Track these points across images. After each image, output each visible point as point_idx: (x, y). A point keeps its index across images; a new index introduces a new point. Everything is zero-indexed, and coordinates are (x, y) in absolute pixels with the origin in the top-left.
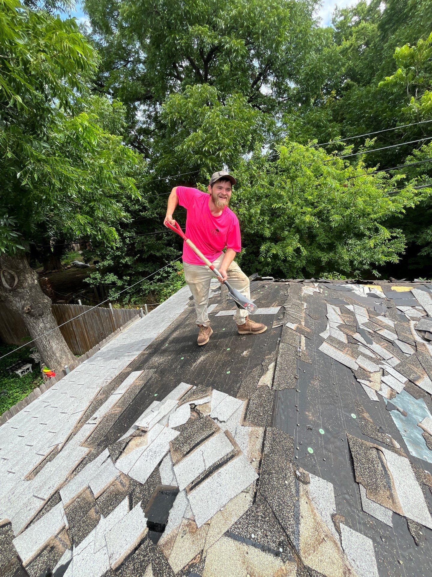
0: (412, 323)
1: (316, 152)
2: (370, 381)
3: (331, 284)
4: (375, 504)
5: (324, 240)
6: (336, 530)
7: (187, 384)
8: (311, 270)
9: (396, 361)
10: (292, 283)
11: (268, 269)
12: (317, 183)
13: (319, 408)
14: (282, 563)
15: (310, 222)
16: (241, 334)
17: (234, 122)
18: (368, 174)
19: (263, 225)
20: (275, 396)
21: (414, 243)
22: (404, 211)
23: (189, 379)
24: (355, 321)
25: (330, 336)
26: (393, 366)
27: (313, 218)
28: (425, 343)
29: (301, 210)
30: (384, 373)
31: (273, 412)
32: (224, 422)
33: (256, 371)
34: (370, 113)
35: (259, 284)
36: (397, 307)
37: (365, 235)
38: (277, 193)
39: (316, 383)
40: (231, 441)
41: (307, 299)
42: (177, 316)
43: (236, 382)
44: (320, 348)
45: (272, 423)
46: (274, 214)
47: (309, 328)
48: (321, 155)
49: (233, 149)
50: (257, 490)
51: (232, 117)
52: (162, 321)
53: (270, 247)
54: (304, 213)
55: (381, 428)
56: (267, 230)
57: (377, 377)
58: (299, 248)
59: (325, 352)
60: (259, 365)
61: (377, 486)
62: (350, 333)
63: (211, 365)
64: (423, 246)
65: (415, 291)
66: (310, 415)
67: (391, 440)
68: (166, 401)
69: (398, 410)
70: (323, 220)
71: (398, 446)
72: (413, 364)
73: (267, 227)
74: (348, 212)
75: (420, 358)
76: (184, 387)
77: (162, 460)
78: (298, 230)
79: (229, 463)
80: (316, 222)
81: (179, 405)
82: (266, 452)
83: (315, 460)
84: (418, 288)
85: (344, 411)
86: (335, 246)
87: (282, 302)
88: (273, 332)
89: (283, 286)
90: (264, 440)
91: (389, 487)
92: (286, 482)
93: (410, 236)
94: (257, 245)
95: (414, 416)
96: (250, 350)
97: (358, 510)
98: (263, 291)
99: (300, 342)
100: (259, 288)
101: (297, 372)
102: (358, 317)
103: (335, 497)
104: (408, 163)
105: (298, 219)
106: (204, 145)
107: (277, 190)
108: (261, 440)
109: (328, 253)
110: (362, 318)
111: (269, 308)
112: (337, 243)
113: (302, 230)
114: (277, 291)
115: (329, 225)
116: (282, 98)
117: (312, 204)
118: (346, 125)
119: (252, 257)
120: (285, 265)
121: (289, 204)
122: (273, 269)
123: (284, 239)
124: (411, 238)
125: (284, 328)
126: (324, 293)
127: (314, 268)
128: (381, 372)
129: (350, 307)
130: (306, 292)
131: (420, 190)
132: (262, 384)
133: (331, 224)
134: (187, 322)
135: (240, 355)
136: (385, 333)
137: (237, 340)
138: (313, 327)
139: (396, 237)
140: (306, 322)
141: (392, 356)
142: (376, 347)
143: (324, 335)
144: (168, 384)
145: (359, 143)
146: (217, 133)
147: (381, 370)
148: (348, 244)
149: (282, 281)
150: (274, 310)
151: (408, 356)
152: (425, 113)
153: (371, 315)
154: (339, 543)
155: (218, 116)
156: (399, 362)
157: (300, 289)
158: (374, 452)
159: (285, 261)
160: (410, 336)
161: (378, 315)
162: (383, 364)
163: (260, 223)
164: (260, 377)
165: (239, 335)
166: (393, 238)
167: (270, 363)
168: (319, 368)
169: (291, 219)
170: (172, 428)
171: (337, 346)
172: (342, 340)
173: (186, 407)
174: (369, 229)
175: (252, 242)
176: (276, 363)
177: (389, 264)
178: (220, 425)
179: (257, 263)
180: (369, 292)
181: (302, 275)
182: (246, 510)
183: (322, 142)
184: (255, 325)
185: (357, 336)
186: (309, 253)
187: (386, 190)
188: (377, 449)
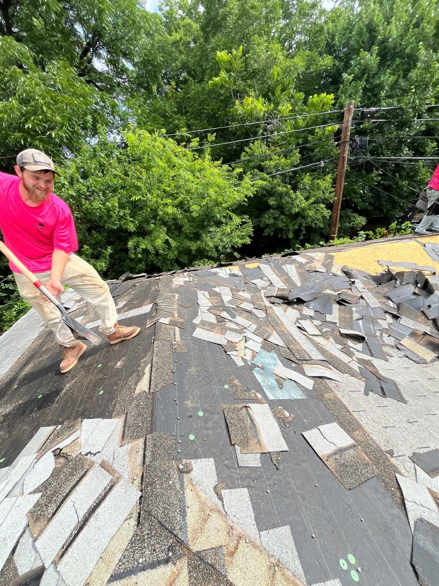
0: (263, 291)
1: (166, 142)
2: (237, 351)
3: (200, 271)
4: (248, 455)
5: (190, 230)
6: (219, 499)
7: (47, 428)
8: (184, 259)
9: (254, 327)
10: (165, 275)
11: (142, 266)
12: (173, 174)
13: (196, 393)
14: (173, 566)
15: (173, 214)
16: (114, 344)
17: (63, 97)
18: (215, 167)
19: (126, 219)
20: (153, 399)
21: (258, 226)
22: (246, 200)
23: (52, 420)
24: (222, 301)
25: (202, 321)
26: (252, 331)
27: (176, 209)
28: (272, 305)
29: (162, 202)
30: (246, 340)
31: (152, 417)
32: (99, 452)
33: (132, 380)
34: (208, 109)
35: (130, 284)
36: (252, 281)
37: (222, 223)
38: (134, 183)
39: (193, 370)
40: (108, 471)
41: (178, 290)
42: (29, 344)
43: (111, 400)
44: (194, 335)
45: (151, 428)
46: (136, 207)
47: (182, 318)
48: (172, 145)
49: (71, 131)
50: (140, 509)
51: (60, 90)
52: (6, 357)
53: (138, 241)
54: (166, 204)
55: (247, 387)
56: (131, 224)
57: (241, 345)
58: (167, 240)
59: (199, 337)
60: (135, 371)
61: (248, 439)
62: (218, 313)
63: (80, 391)
64: (264, 228)
65: (262, 266)
66: (189, 403)
67: (255, 394)
68: (18, 462)
69: (258, 367)
70: (185, 211)
71: (260, 396)
72: (265, 326)
73: (131, 221)
74: (204, 203)
75: (269, 319)
76: (44, 432)
77: (18, 542)
78: (164, 223)
79: (108, 498)
80: (178, 213)
81: (38, 459)
82: (147, 463)
83: (197, 445)
84: (263, 263)
85: (219, 386)
86: (200, 235)
87: (154, 298)
88: (147, 332)
89: (154, 281)
90: (145, 451)
91: (256, 434)
92: (170, 482)
93: (255, 221)
94: (124, 241)
95: (269, 367)
96: (124, 358)
97: (235, 468)
98: (134, 290)
99: (175, 335)
100: (130, 288)
101: (174, 366)
102: (224, 297)
103: (216, 468)
104: (243, 158)
105: (161, 211)
106: (26, 121)
107: (133, 181)
108: (141, 452)
109: (196, 242)
110: (227, 296)
111: (142, 308)
112: (201, 232)
113: (167, 221)
114: (149, 288)
115: (190, 216)
116: (122, 79)
117: (172, 195)
118: (191, 119)
119: (122, 254)
120: (158, 259)
121: (149, 195)
122: (147, 265)
123: (151, 232)
124: (256, 222)
125: (157, 324)
126: (193, 281)
127: (186, 257)
128: (244, 340)
129: (217, 289)
130: (177, 283)
131: (254, 182)
132: (139, 392)
133: (192, 215)
134: (44, 349)
135: (114, 368)
136: (245, 305)
137: (109, 352)
138: (186, 316)
139: (245, 223)
140: (179, 313)
141: (251, 323)
142: (239, 319)
143: (197, 321)
144: (20, 438)
145: (203, 138)
146: (42, 108)
147: (244, 338)
148: (210, 232)
149: (155, 276)
150: (146, 308)
151: (262, 319)
152: (248, 116)
153: (234, 293)
154: (222, 509)
155: (37, 84)
156: (256, 326)
157: (171, 281)
158: (244, 410)
159: (157, 254)
160: (262, 303)
161: (239, 291)
162: (245, 332)
163: (121, 218)
164: (136, 384)
165: (112, 345)
166: (244, 223)
167: (146, 366)
168: (195, 354)
169: (154, 211)
170: (30, 494)
171: (208, 328)
172: (212, 321)
173: (49, 457)
174: (224, 217)
175: (118, 239)
176: (152, 364)
177: (244, 245)
178: (93, 458)
179: (128, 261)
180: (230, 273)
181: (177, 266)
182: (130, 538)
183: (171, 133)
184: (126, 330)
185: (224, 314)
186: (178, 244)
187: (231, 182)
188: (246, 407)
